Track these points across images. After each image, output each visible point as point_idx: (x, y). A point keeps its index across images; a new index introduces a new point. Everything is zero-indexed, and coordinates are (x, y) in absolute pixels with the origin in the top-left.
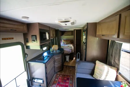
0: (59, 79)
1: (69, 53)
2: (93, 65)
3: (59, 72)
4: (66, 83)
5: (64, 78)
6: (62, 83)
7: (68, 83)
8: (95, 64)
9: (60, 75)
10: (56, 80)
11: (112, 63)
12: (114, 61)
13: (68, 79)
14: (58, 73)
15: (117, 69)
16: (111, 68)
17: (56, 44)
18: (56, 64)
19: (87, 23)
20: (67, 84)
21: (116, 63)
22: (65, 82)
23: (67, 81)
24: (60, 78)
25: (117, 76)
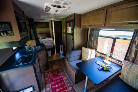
0: (50, 76)
2: (81, 51)
3: (45, 70)
4: (59, 76)
5: (55, 73)
6: (55, 79)
7: (61, 75)
8: (82, 50)
9: (48, 73)
10: (47, 79)
11: (92, 47)
12: (94, 44)
13: (59, 72)
14: (45, 72)
15: (95, 49)
16: (92, 50)
17: (31, 39)
19: (74, 14)
20: (61, 77)
22: (57, 76)
23: (59, 74)
24: (50, 75)
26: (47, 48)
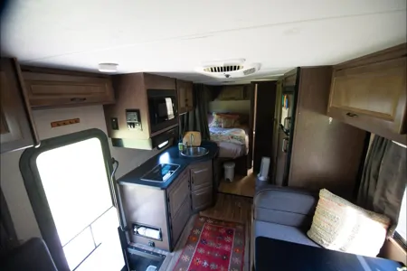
0: (205, 230)
1: (235, 157)
3: (202, 210)
4: (224, 243)
5: (218, 228)
6: (212, 244)
7: (230, 244)
9: (207, 218)
10: (197, 232)
12: (383, 195)
13: (230, 233)
14: (201, 213)
18: (195, 187)
19: (299, 68)
20: (227, 248)
21: (388, 203)
22: (219, 241)
23: (228, 239)
24: (208, 228)
25: (387, 243)
26: (222, 154)
